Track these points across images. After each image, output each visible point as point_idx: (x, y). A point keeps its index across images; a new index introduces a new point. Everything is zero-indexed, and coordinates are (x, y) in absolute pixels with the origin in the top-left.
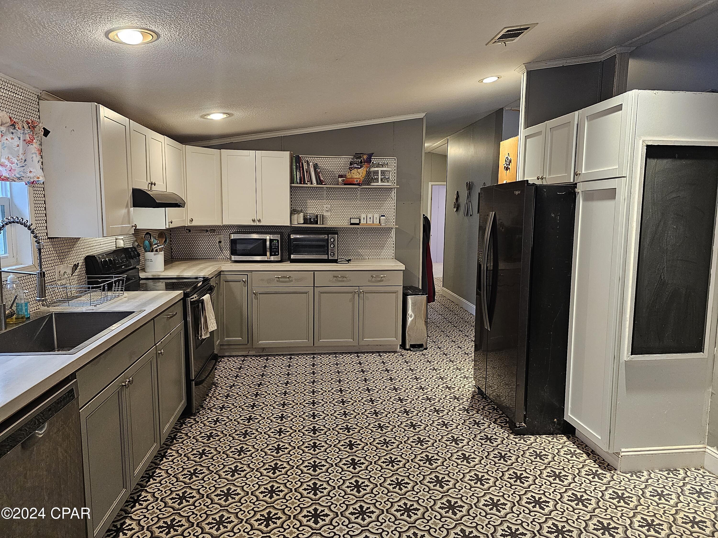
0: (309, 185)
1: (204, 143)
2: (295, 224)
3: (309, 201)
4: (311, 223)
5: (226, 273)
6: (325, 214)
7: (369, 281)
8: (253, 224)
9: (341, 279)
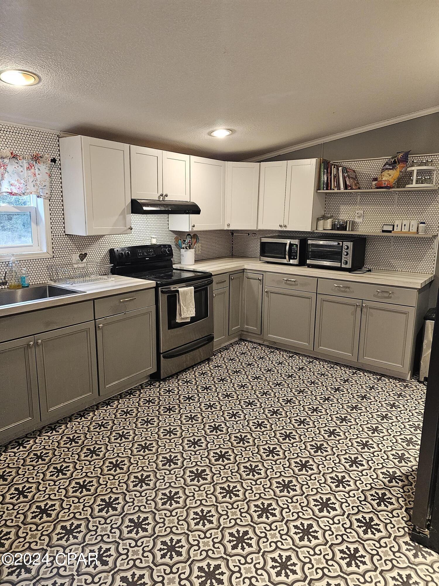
0: (336, 191)
1: (259, 158)
2: (320, 230)
3: (342, 207)
4: (338, 229)
5: (248, 271)
6: (357, 220)
7: (374, 296)
8: (280, 229)
9: (343, 289)
